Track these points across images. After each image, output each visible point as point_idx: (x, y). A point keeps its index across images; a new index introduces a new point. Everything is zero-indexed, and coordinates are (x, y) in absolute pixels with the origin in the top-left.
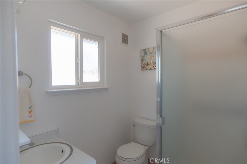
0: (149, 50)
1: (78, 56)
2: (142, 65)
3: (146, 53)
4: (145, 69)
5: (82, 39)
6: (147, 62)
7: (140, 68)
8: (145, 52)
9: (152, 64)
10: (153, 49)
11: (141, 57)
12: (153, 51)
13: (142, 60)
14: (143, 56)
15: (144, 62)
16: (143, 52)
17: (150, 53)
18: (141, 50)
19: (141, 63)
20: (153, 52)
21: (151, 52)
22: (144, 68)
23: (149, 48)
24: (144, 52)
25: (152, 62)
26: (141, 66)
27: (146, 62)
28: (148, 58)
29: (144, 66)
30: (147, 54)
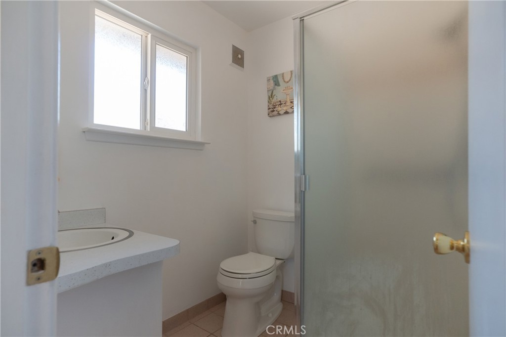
0: (283, 76)
1: (146, 76)
2: (270, 105)
3: (277, 84)
4: (275, 113)
5: (156, 46)
6: (279, 100)
7: (266, 111)
8: (276, 80)
9: (289, 103)
10: (292, 74)
11: (268, 91)
12: (291, 78)
13: (271, 96)
14: (272, 88)
15: (273, 101)
16: (272, 82)
17: (284, 81)
18: (268, 78)
19: (269, 102)
20: (290, 80)
21: (287, 79)
22: (273, 111)
23: (283, 74)
24: (274, 81)
25: (288, 100)
26: (269, 109)
27: (277, 99)
28: (282, 91)
29: (275, 108)
30: (279, 85)
